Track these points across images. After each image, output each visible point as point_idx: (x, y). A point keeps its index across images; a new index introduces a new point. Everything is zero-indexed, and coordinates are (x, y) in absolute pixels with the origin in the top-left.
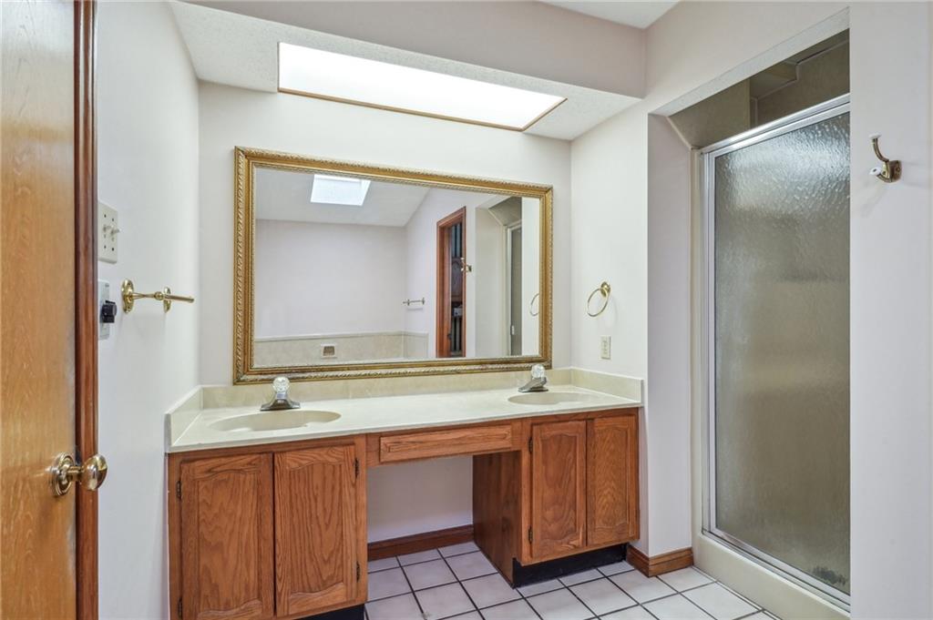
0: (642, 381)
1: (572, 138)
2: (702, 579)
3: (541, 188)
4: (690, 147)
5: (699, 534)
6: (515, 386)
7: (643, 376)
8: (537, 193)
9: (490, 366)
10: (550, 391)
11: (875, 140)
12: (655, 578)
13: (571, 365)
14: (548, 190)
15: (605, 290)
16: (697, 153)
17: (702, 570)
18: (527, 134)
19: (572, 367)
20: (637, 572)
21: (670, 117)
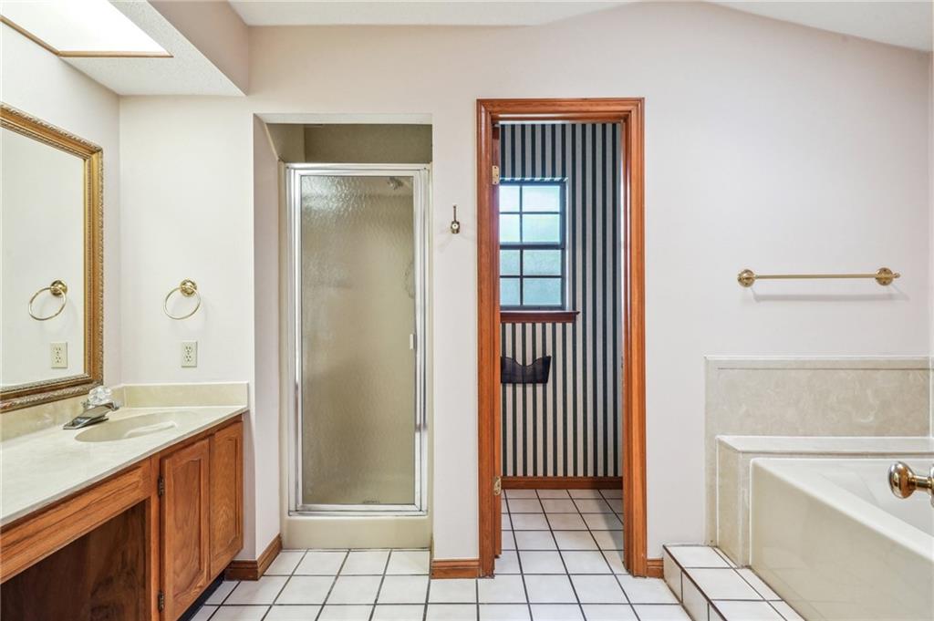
0: (248, 384)
1: (121, 93)
2: (298, 555)
3: (89, 146)
4: (277, 158)
5: (287, 517)
6: (54, 423)
7: (250, 379)
8: (82, 150)
9: (18, 401)
10: (111, 419)
11: (455, 207)
12: (262, 578)
13: (120, 382)
14: (95, 150)
15: (188, 290)
16: (283, 166)
17: (292, 548)
18: (66, 63)
19: (122, 385)
20: (243, 582)
21: (268, 124)
